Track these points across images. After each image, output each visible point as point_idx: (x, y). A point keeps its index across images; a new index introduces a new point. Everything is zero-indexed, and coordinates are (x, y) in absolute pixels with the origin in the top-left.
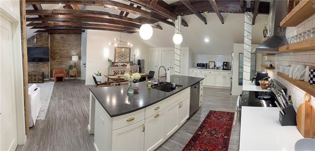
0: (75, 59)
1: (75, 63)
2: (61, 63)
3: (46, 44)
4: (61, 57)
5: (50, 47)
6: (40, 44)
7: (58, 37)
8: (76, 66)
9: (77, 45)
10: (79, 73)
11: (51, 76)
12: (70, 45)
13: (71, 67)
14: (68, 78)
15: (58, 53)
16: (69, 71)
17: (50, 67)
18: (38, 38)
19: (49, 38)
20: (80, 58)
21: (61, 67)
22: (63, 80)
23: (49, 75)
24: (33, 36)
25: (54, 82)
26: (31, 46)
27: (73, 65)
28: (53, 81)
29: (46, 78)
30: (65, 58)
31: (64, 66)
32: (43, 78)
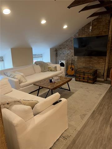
3: (105, 32)
6: (96, 33)
17: (107, 64)
18: (95, 25)
23: (105, 74)
29: (100, 78)
32: (96, 78)
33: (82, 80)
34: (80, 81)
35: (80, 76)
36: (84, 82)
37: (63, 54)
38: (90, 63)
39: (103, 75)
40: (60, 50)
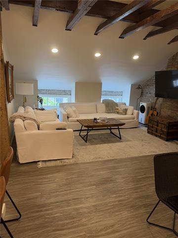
33: (155, 133)
34: (152, 134)
35: (153, 127)
36: (156, 136)
40: (147, 87)
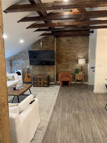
0: (81, 62)
1: (82, 67)
2: (67, 67)
3: (52, 47)
4: (67, 60)
5: (55, 50)
6: (46, 47)
7: (64, 40)
8: (83, 69)
9: (83, 47)
10: (86, 77)
11: (57, 80)
12: (76, 47)
13: (77, 71)
14: (74, 82)
15: (64, 56)
16: (75, 75)
17: (55, 71)
18: (44, 42)
19: (55, 42)
20: (87, 61)
21: (67, 70)
22: (69, 85)
23: (55, 78)
24: (40, 40)
25: (59, 87)
26: (38, 50)
27: (80, 68)
28: (59, 85)
29: (51, 82)
30: (71, 61)
31: (70, 70)
32: (49, 82)
33: (39, 85)
35: (37, 82)
37: (18, 64)
38: (43, 71)
39: (54, 79)
40: (15, 60)
